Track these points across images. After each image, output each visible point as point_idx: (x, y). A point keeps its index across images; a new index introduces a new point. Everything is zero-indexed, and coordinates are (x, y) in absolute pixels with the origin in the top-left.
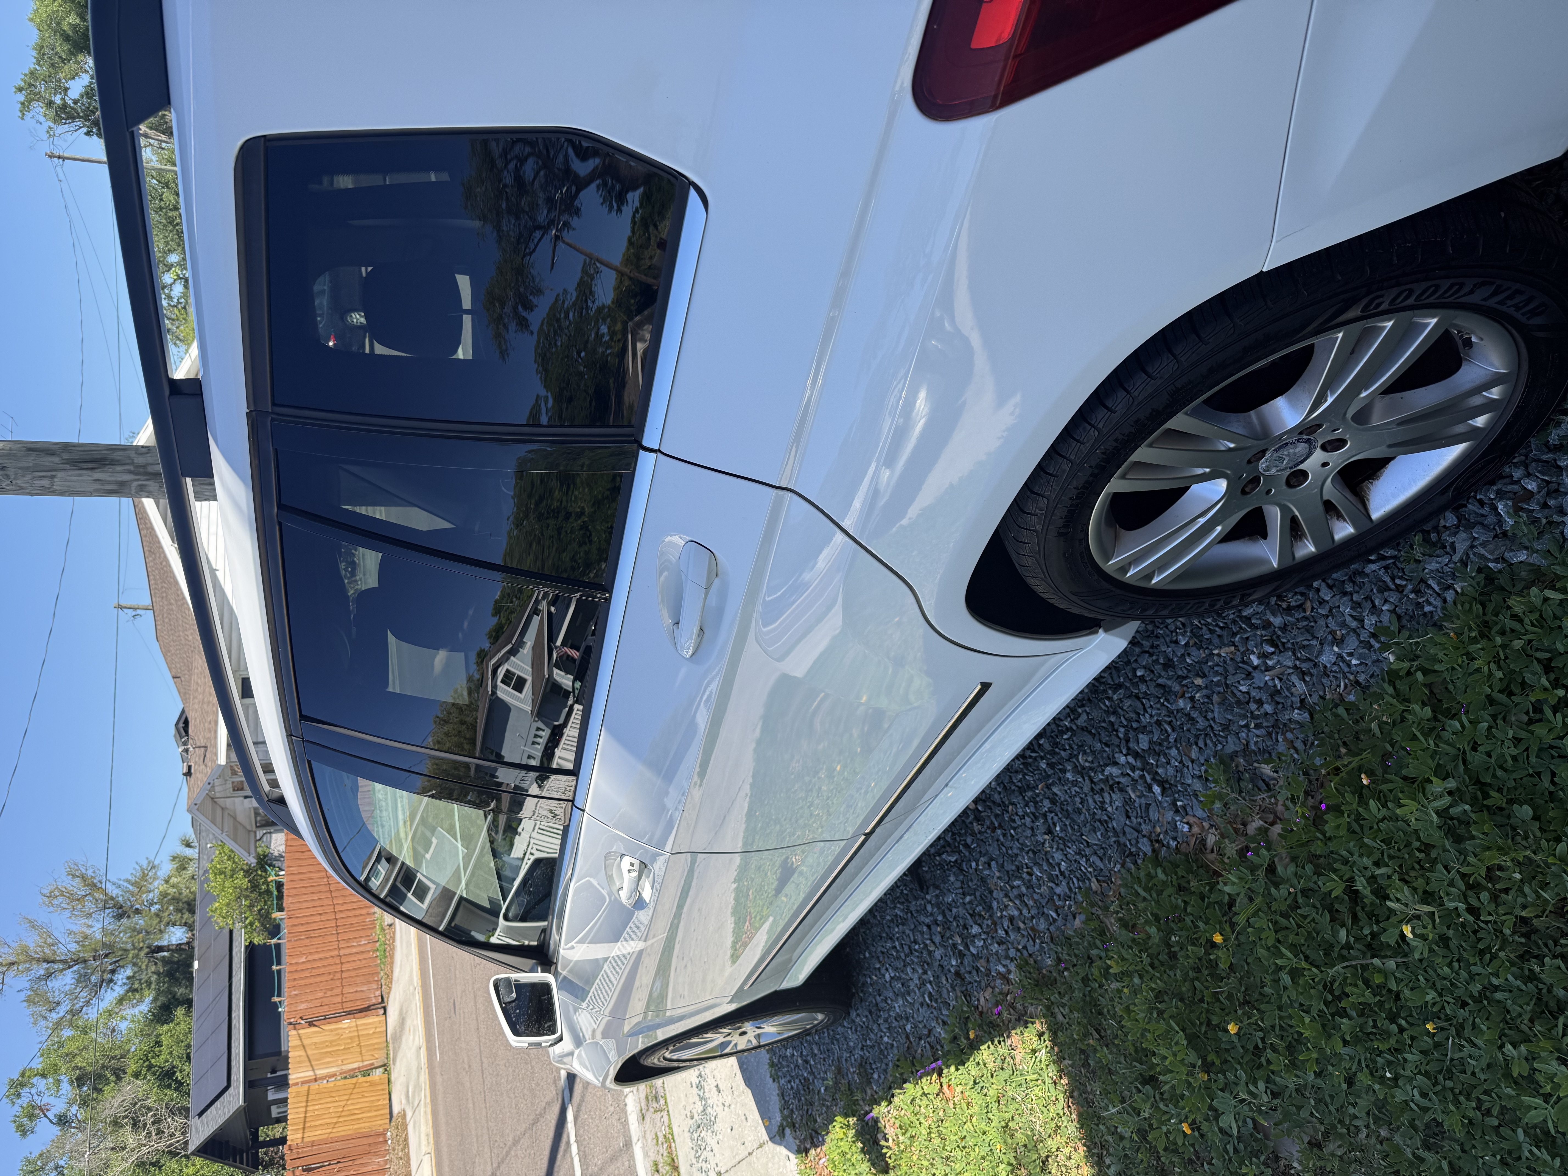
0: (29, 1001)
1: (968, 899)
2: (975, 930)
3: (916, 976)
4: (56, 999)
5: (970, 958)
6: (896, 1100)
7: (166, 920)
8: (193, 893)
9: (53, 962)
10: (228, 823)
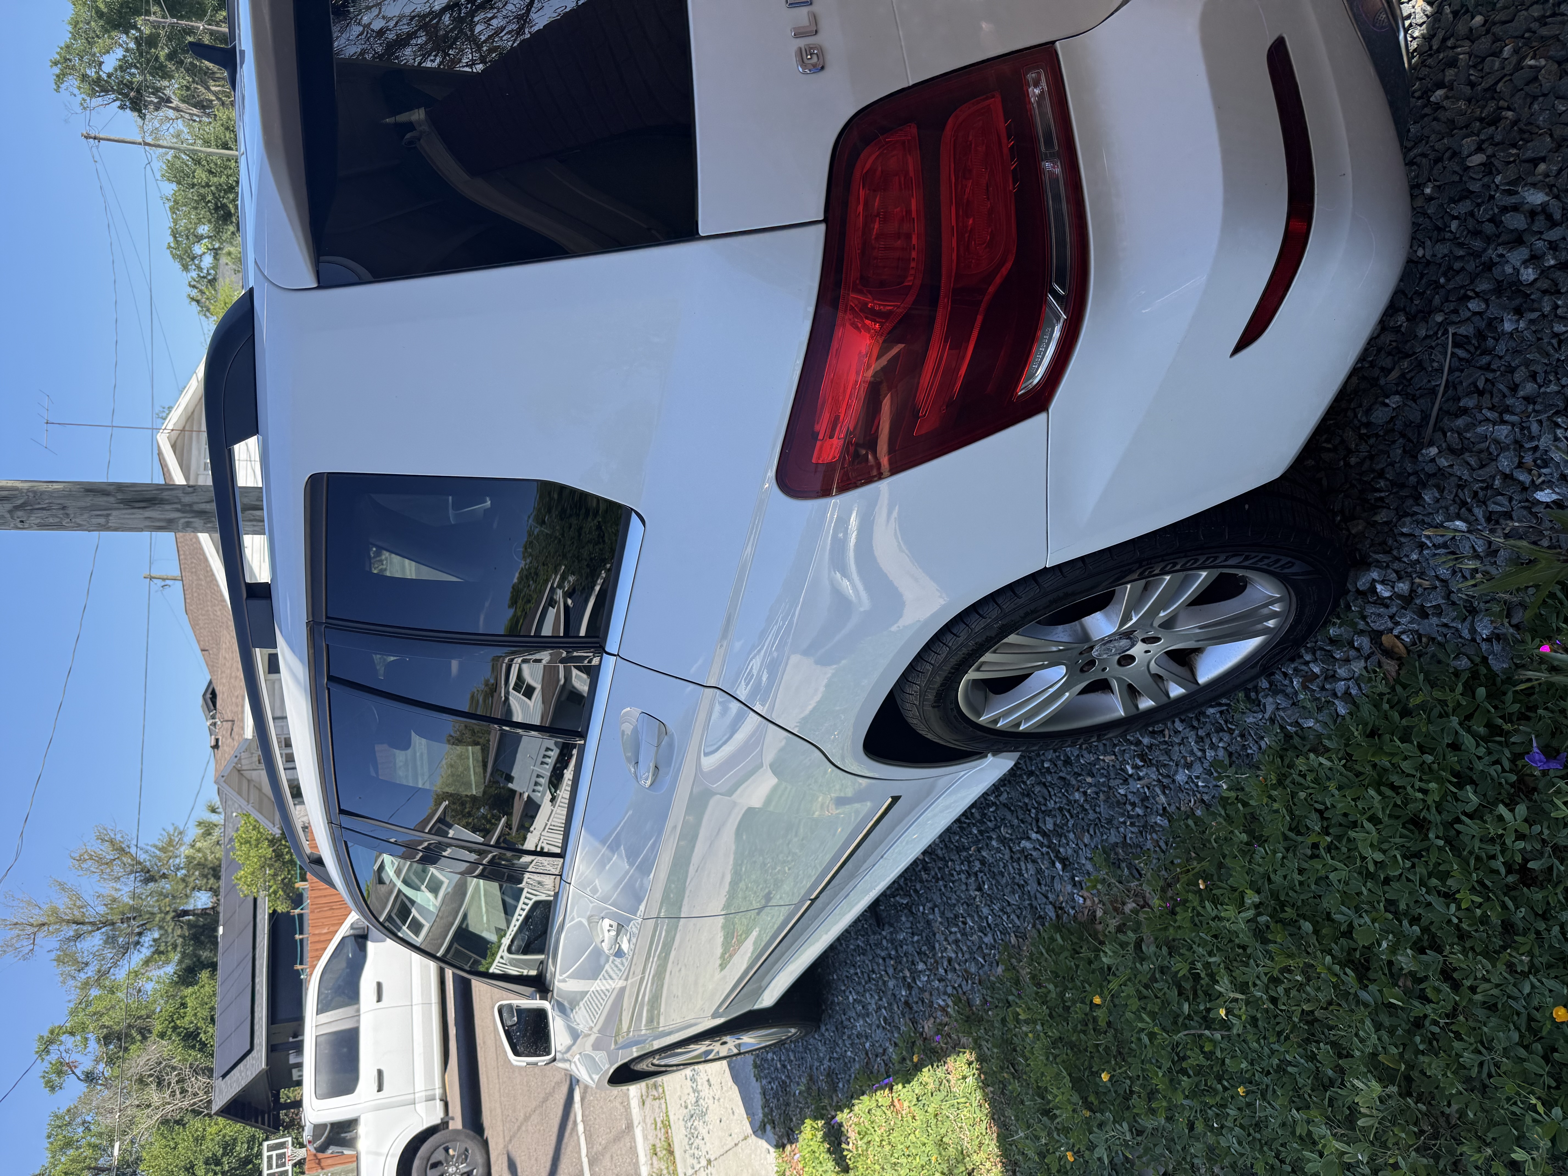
0: (58, 960)
1: (916, 938)
2: (921, 966)
3: (873, 1002)
4: (85, 960)
5: (917, 991)
6: (856, 1108)
7: (192, 885)
8: (219, 859)
9: (83, 923)
10: (254, 795)
